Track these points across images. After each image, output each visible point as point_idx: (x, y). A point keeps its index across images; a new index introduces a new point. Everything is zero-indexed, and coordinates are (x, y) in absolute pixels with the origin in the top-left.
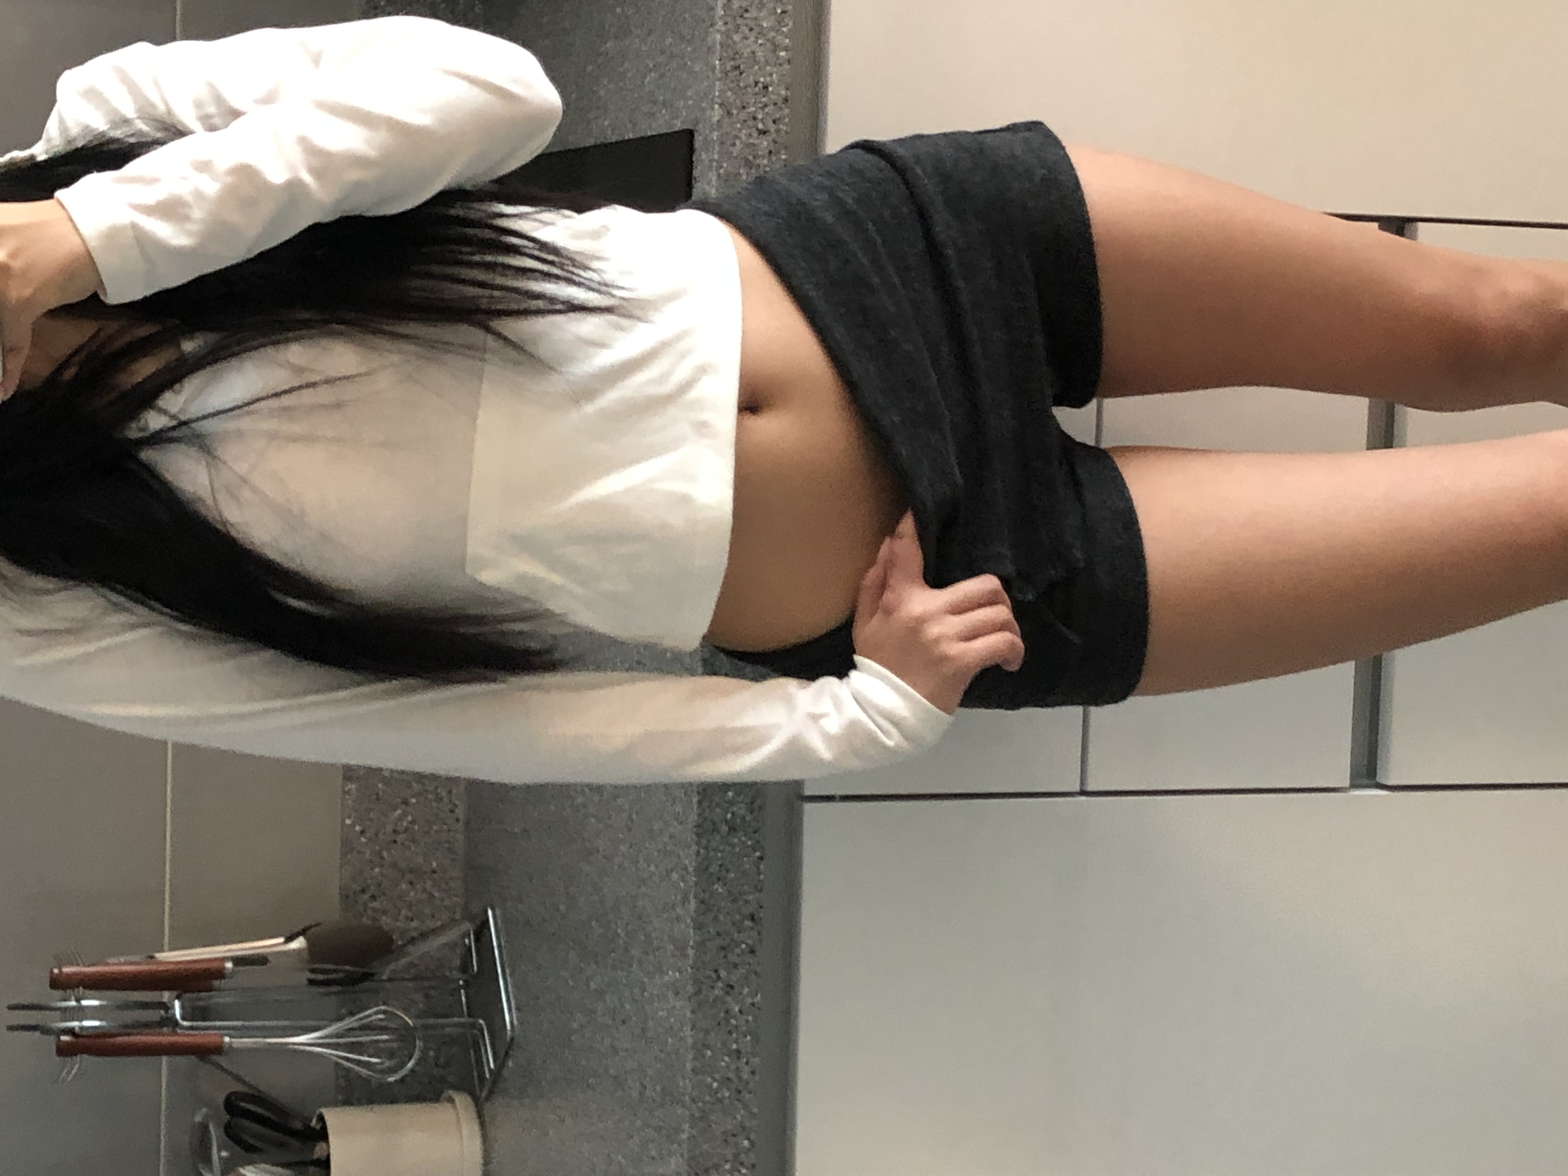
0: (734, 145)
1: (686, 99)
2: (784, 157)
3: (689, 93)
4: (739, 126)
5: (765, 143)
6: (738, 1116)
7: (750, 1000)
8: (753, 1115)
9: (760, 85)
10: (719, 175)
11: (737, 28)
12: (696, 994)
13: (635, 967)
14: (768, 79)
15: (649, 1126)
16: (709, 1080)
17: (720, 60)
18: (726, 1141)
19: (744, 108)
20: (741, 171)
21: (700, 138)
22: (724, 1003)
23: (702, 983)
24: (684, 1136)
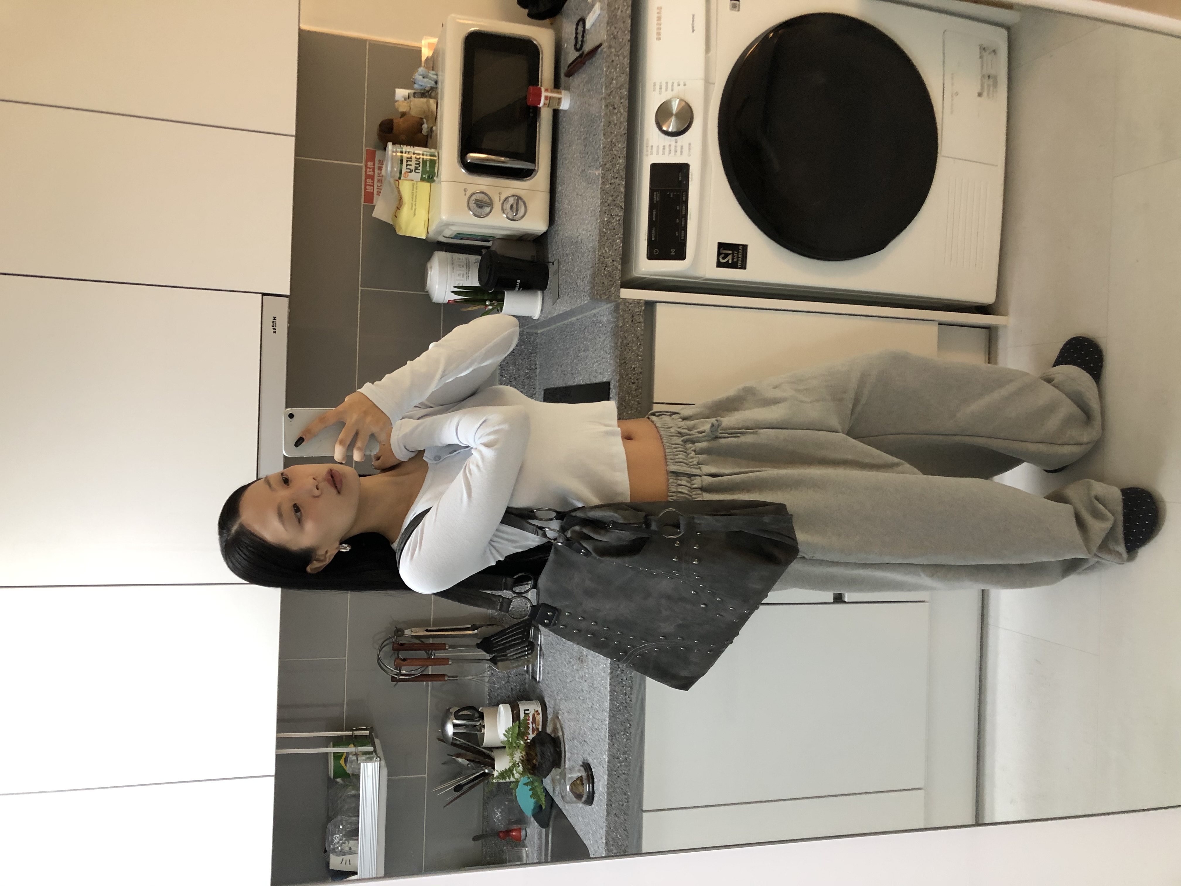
0: (624, 387)
1: (607, 372)
2: (640, 391)
3: (609, 370)
4: (626, 381)
5: (634, 387)
6: (626, 716)
7: (629, 675)
8: (631, 715)
9: (632, 368)
10: (619, 397)
11: (626, 349)
12: (611, 673)
13: (590, 663)
14: (635, 366)
15: (595, 718)
16: (616, 703)
17: (619, 360)
18: (622, 724)
19: (627, 375)
20: (627, 396)
21: (612, 385)
22: (621, 676)
23: (613, 669)
24: (607, 722)
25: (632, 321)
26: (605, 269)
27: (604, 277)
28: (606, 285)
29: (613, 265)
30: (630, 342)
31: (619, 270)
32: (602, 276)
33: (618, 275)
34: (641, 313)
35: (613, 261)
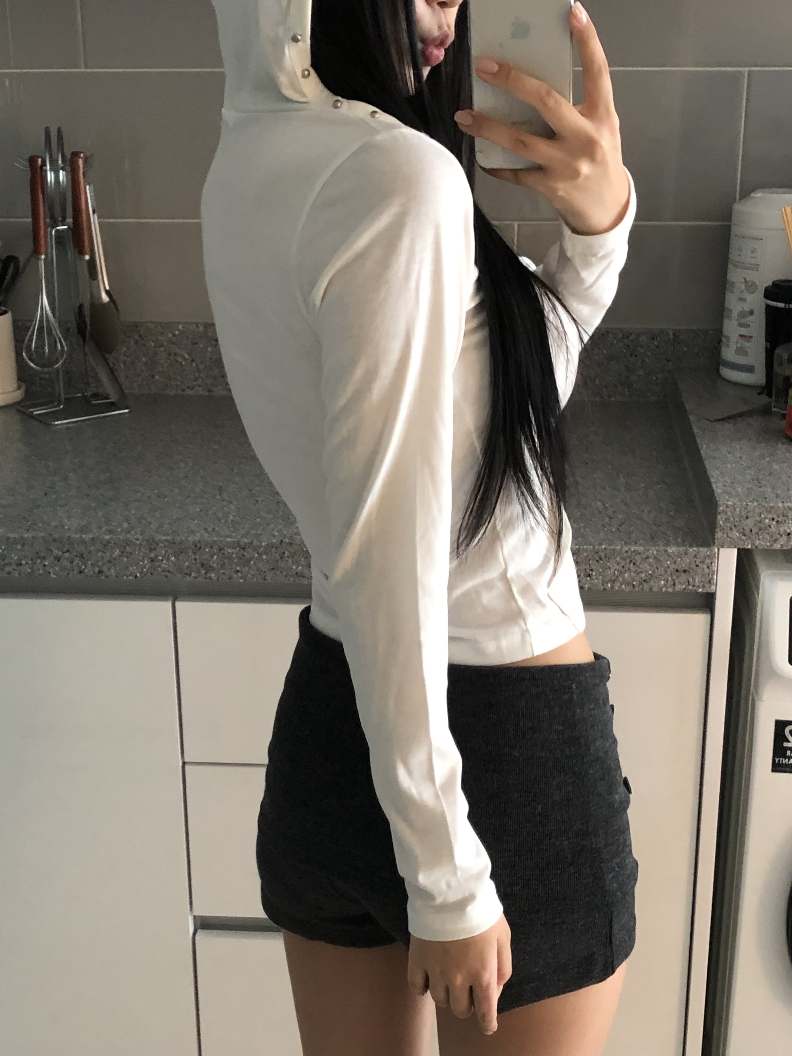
7: (51, 571)
9: (591, 573)
11: (625, 560)
12: (54, 539)
13: (76, 501)
14: (594, 577)
22: (49, 556)
23: (61, 543)
25: (677, 571)
26: (773, 519)
27: (758, 518)
28: (744, 522)
29: (779, 534)
30: (638, 567)
31: (771, 546)
32: (760, 515)
33: (762, 543)
34: (690, 587)
35: (789, 534)
